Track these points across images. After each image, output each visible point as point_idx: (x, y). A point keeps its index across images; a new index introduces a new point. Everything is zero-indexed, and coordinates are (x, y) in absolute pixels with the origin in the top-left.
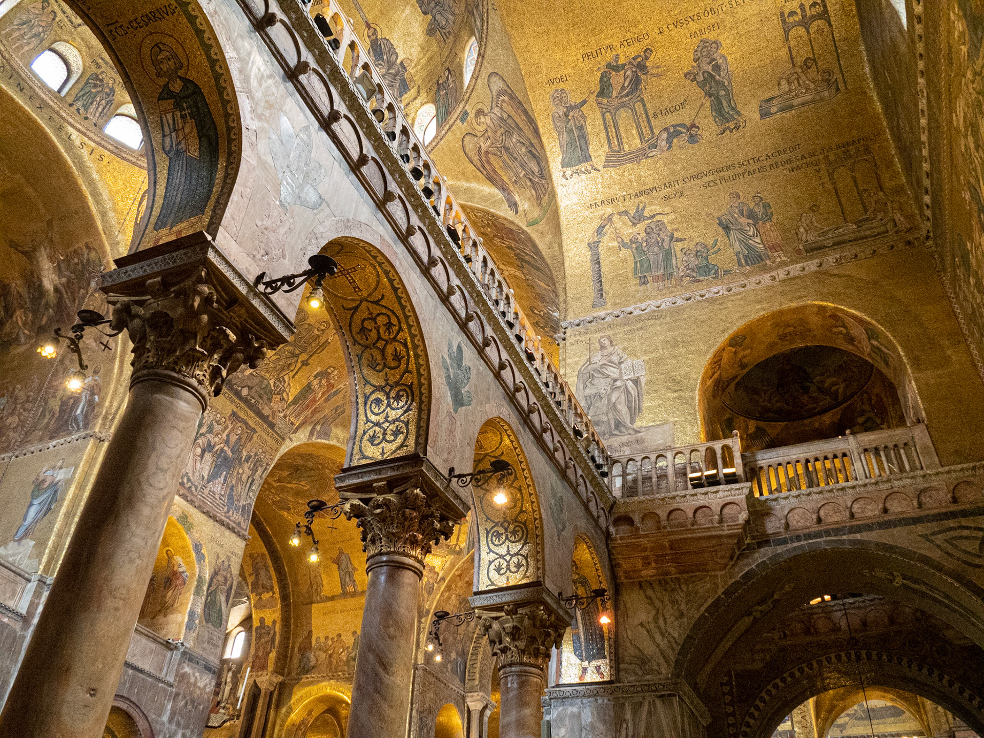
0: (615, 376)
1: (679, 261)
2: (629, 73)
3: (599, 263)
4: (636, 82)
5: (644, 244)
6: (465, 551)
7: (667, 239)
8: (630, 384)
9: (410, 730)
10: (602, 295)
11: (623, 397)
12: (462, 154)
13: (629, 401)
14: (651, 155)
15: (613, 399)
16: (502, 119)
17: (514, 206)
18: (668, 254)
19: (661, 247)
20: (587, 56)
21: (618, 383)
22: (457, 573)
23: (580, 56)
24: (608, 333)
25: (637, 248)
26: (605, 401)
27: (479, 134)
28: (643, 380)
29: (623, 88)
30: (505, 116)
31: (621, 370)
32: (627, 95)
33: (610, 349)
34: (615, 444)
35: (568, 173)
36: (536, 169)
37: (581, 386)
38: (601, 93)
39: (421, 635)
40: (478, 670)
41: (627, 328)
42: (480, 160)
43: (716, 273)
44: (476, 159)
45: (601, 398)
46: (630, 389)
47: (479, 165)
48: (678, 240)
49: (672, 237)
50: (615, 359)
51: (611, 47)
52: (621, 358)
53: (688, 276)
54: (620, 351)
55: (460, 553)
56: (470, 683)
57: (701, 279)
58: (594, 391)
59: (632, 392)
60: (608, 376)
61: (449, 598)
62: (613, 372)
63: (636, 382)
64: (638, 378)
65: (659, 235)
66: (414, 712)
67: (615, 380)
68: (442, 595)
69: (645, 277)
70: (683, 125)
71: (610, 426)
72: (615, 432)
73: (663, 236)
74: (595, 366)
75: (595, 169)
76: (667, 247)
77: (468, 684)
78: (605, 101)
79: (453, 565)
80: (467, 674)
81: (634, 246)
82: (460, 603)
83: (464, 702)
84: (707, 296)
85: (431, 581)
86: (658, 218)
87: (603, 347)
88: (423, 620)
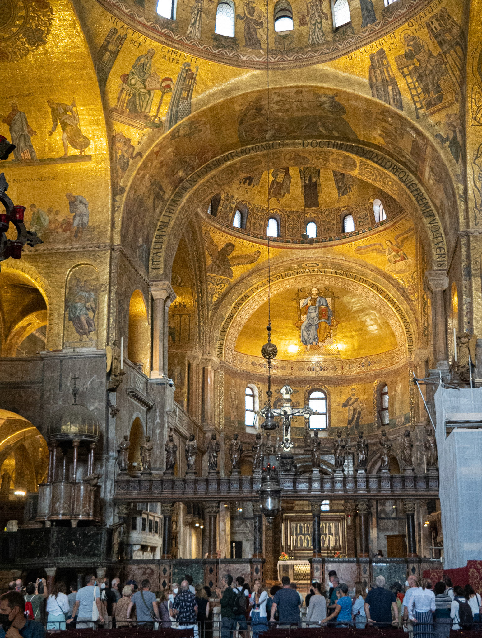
6: (167, 125)
9: (109, 313)
22: (156, 149)
39: (116, 215)
40: (162, 259)
55: (159, 126)
56: (154, 271)
61: (143, 177)
66: (113, 294)
68: (138, 173)
77: (153, 273)
79: (151, 140)
80: (151, 262)
82: (152, 185)
83: (148, 291)
85: (126, 156)
88: (117, 198)
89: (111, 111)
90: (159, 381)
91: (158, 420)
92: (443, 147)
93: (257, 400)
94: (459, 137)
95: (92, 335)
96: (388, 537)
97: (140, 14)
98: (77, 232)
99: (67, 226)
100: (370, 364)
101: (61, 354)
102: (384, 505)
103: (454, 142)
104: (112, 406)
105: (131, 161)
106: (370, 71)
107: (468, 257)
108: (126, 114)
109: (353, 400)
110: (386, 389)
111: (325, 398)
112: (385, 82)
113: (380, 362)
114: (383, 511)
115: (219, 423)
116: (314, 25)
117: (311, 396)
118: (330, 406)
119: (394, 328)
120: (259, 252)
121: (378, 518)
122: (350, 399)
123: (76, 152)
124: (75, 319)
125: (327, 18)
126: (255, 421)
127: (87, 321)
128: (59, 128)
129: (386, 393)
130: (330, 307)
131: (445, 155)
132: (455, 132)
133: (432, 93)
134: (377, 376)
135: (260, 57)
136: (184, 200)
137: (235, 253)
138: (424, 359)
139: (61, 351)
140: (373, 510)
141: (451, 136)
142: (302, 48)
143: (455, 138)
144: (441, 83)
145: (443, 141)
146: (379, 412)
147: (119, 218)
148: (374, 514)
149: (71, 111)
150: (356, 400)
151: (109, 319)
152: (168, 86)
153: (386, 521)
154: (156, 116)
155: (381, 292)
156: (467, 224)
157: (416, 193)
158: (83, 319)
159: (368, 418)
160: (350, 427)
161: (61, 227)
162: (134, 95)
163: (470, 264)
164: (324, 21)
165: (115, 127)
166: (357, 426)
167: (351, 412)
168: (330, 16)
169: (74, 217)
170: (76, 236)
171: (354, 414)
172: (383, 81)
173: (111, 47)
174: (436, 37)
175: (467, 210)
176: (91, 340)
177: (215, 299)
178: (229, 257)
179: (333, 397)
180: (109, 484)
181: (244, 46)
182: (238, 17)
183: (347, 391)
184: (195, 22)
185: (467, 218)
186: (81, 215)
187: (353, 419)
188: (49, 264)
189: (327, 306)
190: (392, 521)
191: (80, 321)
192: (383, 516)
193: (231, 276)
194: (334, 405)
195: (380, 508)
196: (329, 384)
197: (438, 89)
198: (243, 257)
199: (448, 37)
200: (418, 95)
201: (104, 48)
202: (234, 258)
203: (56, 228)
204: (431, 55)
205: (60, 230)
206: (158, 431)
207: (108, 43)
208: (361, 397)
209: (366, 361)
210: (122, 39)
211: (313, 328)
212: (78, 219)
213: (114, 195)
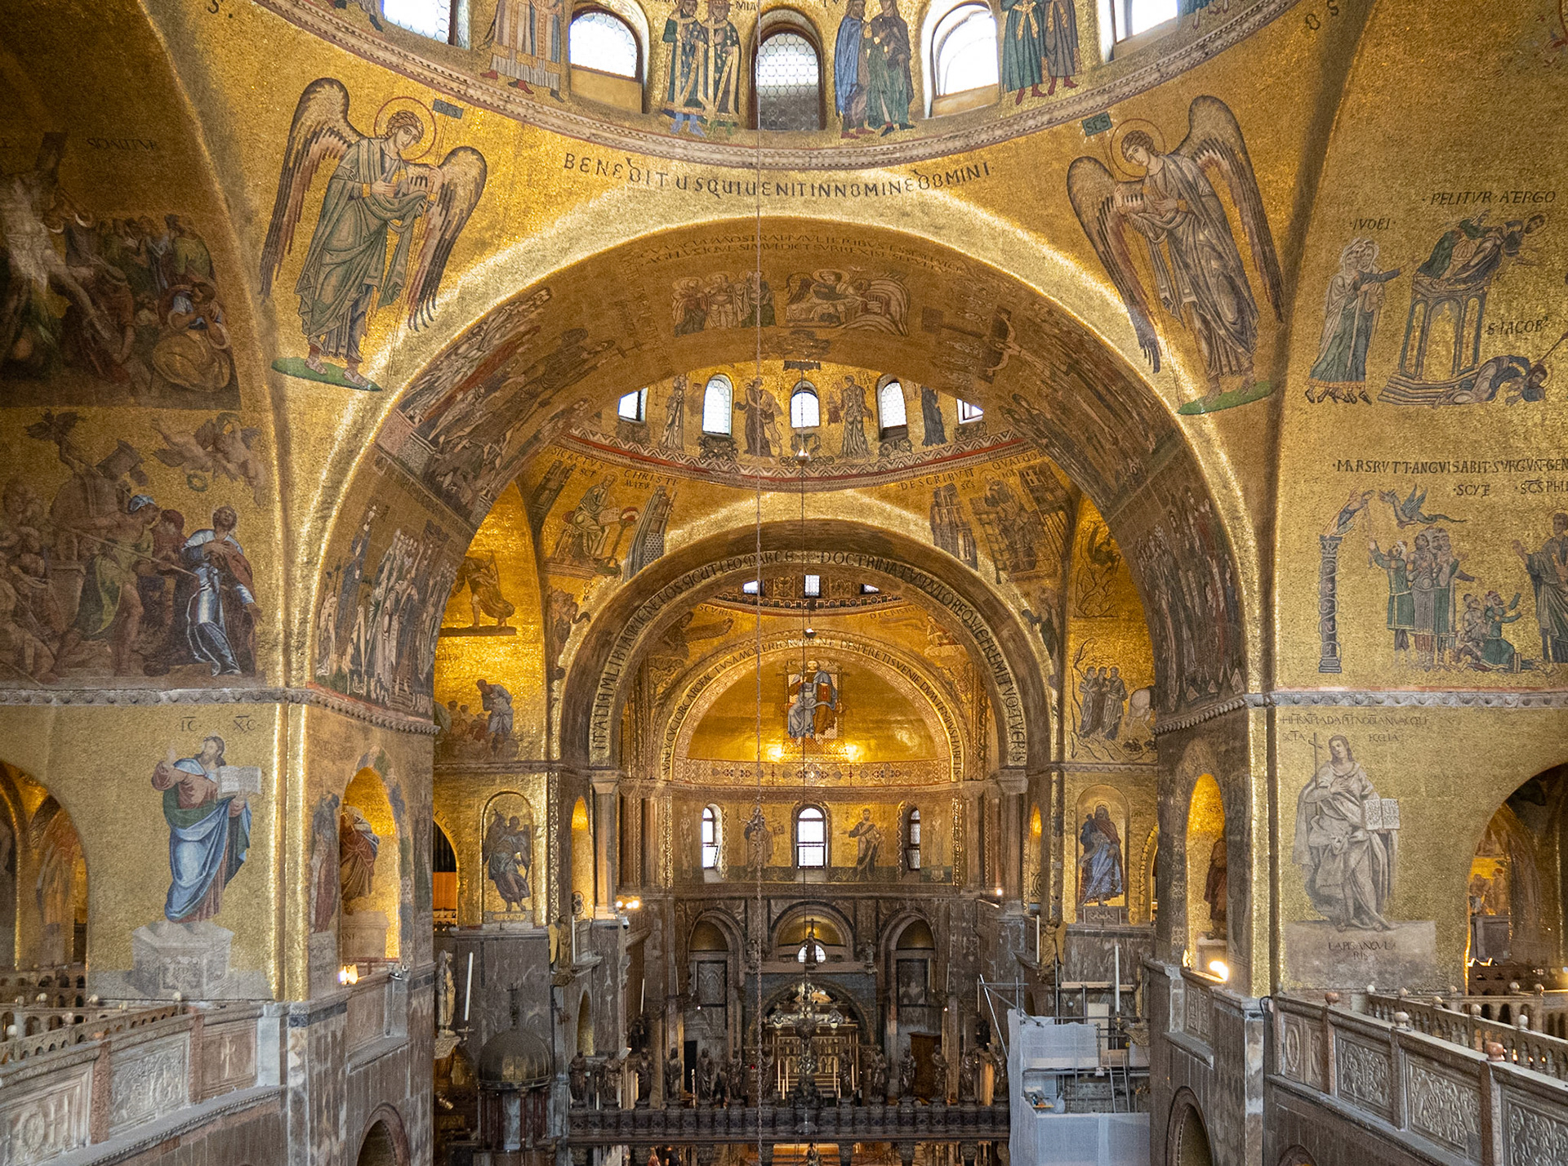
0: (1356, 820)
1: (1458, 617)
2: (1488, 245)
3: (1332, 580)
4: (1490, 264)
5: (1410, 567)
6: (628, 572)
7: (1446, 569)
8: (1376, 839)
9: (548, 868)
10: (1334, 649)
11: (1366, 862)
12: (1063, 188)
13: (1375, 872)
14: (1459, 399)
15: (1352, 863)
16: (1192, 187)
17: (1150, 346)
18: (1443, 598)
19: (1435, 582)
20: (1442, 198)
21: (1360, 835)
23: (1429, 195)
24: (1344, 731)
25: (1397, 570)
26: (1339, 863)
27: (1119, 175)
28: (1395, 836)
29: (1465, 267)
30: (1203, 186)
31: (1363, 811)
32: (1465, 281)
33: (1348, 765)
34: (1355, 943)
35: (1319, 391)
36: (1229, 315)
37: (1304, 827)
38: (1428, 268)
39: (553, 712)
40: (608, 733)
41: (1372, 730)
42: (1101, 222)
43: (1511, 660)
44: (1090, 214)
45: (1334, 856)
46: (1377, 849)
47: (1094, 228)
48: (1464, 577)
49: (1454, 567)
50: (1355, 786)
51: (1487, 196)
52: (1364, 788)
53: (1470, 653)
54: (1362, 775)
55: (615, 572)
56: (597, 752)
57: (1488, 665)
58: (1323, 841)
59: (1380, 855)
60: (1344, 818)
62: (1349, 809)
63: (1385, 837)
64: (1389, 831)
65: (1435, 556)
66: (552, 838)
67: (1355, 828)
68: (583, 644)
69: (1404, 631)
70: (1524, 361)
71: (1347, 910)
72: (1355, 922)
73: (1441, 559)
74: (1325, 792)
75: (1365, 399)
76: (1443, 584)
77: (595, 755)
78: (1426, 281)
79: (605, 593)
80: (591, 738)
81: (1393, 564)
82: (598, 640)
83: (589, 784)
84: (1494, 703)
85: (566, 618)
86: (1441, 524)
87: (1336, 760)
89: (546, 563)
90: (609, 924)
91: (609, 982)
92: (1032, 631)
93: (719, 825)
94: (1056, 622)
95: (526, 902)
96: (913, 1036)
97: (594, 429)
98: (495, 741)
99: (480, 729)
100: (895, 774)
101: (482, 933)
102: (908, 985)
103: (1047, 628)
104: (559, 1010)
105: (574, 627)
106: (932, 508)
107: (1060, 802)
108: (567, 562)
109: (865, 827)
110: (916, 815)
111: (823, 819)
112: (953, 526)
113: (909, 774)
114: (907, 995)
115: (666, 879)
116: (852, 423)
117: (802, 816)
118: (830, 834)
119: (932, 731)
120: (731, 621)
121: (900, 1006)
122: (861, 824)
123: (494, 622)
124: (497, 876)
125: (870, 416)
126: (716, 860)
127: (517, 882)
128: (467, 588)
129: (918, 822)
130: (835, 686)
131: (1036, 643)
132: (1050, 613)
133: (1021, 554)
134: (904, 795)
135: (769, 470)
136: (641, 638)
137: (693, 624)
138: (977, 795)
139: (480, 927)
140: (892, 994)
141: (1045, 617)
142: (832, 459)
143: (1049, 621)
144: (1035, 546)
145: (1033, 621)
146: (905, 850)
147: (557, 715)
148: (894, 1001)
149: (487, 568)
150: (872, 826)
151: (548, 879)
152: (632, 518)
153: (910, 1009)
154: (611, 559)
155: (915, 678)
156: (1061, 751)
157: (986, 645)
158: (510, 877)
159: (889, 858)
160: (860, 868)
161: (471, 732)
162: (581, 535)
163: (1062, 813)
164: (865, 419)
165: (551, 582)
166: (872, 868)
167: (863, 846)
168: (875, 414)
169: (491, 716)
170: (494, 748)
171: (867, 849)
172: (951, 523)
173: (552, 485)
174: (1032, 491)
175: (1061, 731)
176: (523, 910)
177: (660, 690)
178: (684, 630)
179: (835, 819)
180: (558, 1119)
181: (746, 452)
182: (737, 406)
183: (857, 811)
184: (673, 421)
185: (1061, 743)
186: (501, 715)
187: (865, 856)
188: (455, 792)
189: (830, 684)
190: (919, 1010)
191: (506, 881)
192: (906, 1001)
193: (686, 656)
194: (836, 834)
195: (902, 990)
196: (830, 799)
197: (1030, 552)
198: (705, 628)
199: (1049, 496)
200: (1001, 552)
201: (542, 488)
202: (693, 629)
203: (463, 733)
204: (1022, 508)
205: (469, 737)
206: (609, 998)
207: (549, 480)
208: (878, 825)
209: (887, 769)
210: (567, 473)
211: (808, 714)
212: (496, 719)
213: (550, 681)
